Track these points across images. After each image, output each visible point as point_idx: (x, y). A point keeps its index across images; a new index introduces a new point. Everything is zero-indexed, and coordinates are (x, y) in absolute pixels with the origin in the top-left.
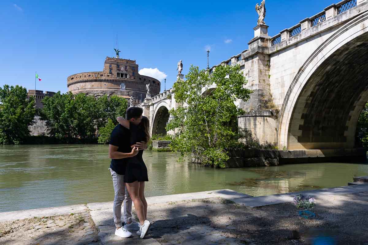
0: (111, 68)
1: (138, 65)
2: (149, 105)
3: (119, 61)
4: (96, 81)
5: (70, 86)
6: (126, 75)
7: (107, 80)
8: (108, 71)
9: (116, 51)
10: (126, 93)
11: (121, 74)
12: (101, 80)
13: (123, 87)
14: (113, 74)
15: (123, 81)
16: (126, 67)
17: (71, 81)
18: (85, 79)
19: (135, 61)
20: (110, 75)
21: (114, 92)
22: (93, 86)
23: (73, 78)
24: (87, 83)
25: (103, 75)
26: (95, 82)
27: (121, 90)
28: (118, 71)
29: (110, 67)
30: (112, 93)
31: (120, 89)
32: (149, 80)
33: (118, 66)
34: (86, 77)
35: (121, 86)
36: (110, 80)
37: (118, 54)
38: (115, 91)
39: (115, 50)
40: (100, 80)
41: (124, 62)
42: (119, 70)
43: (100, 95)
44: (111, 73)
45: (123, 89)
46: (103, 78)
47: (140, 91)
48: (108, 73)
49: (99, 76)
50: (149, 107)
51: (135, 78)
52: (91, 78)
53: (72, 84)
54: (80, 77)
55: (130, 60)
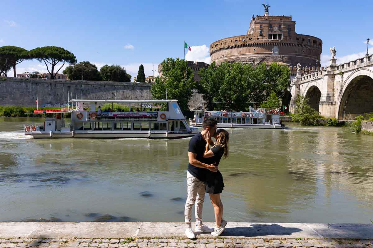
0: (262, 29)
1: (295, 22)
2: (335, 73)
3: (271, 20)
4: (244, 46)
5: (214, 55)
6: (280, 36)
7: (257, 43)
8: (258, 33)
9: (265, 7)
10: (279, 58)
11: (274, 34)
12: (250, 44)
13: (276, 51)
14: (265, 36)
15: (276, 44)
16: (280, 26)
17: (215, 49)
18: (231, 45)
19: (291, 17)
20: (261, 37)
21: (265, 59)
22: (240, 52)
23: (217, 45)
24: (234, 50)
25: (251, 39)
26: (243, 48)
27: (273, 55)
28: (270, 33)
29: (260, 28)
30: (263, 59)
31: (271, 54)
32: (309, 40)
33: (270, 26)
34: (232, 42)
35: (273, 50)
36: (261, 43)
37: (267, 10)
38: (266, 56)
39: (264, 5)
40: (248, 44)
41: (277, 20)
42: (272, 31)
43: (248, 62)
44: (261, 35)
45: (276, 54)
46: (252, 42)
47: (296, 55)
48: (259, 35)
49: (248, 40)
50: (333, 76)
51: (291, 39)
52: (238, 43)
53: (216, 51)
54: (226, 42)
55: (285, 17)
